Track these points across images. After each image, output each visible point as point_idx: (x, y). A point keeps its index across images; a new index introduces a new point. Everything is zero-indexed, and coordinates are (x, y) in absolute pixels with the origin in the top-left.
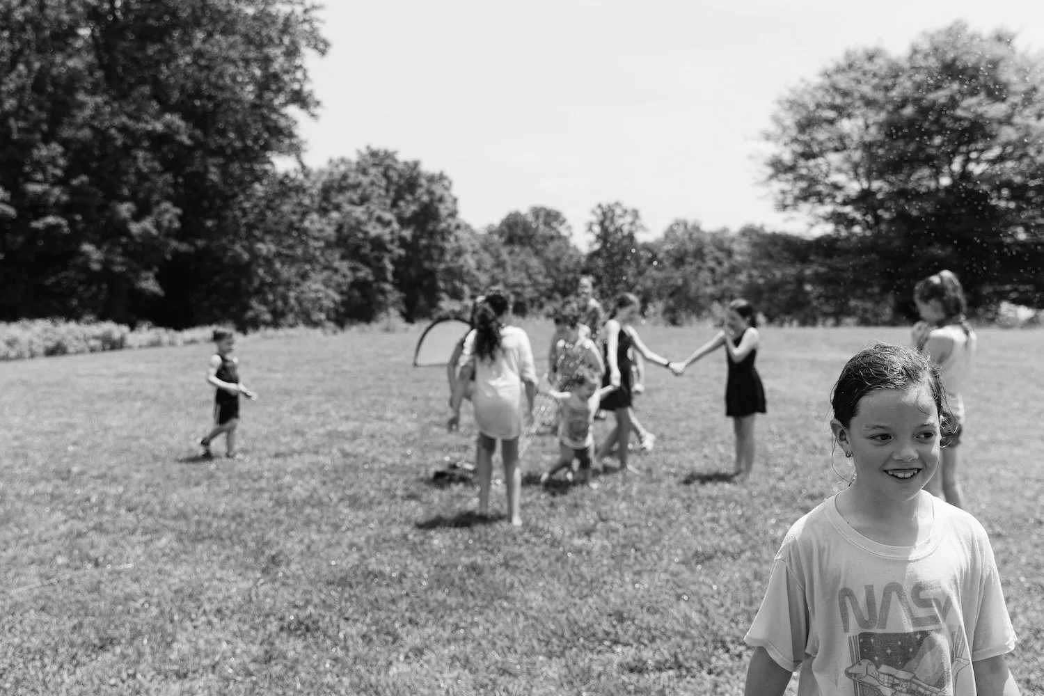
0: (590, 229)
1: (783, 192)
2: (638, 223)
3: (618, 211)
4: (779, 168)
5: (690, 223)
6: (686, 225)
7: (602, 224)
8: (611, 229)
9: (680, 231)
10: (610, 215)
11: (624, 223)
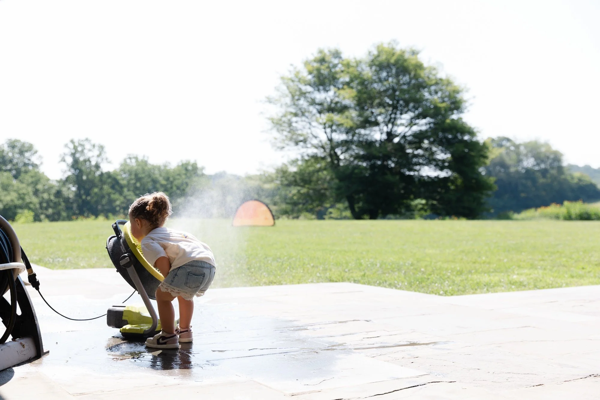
0: (63, 160)
1: (276, 139)
2: (104, 156)
3: (88, 146)
4: (277, 124)
5: (140, 158)
6: (136, 158)
7: (73, 155)
8: (81, 159)
9: (133, 163)
10: (80, 149)
11: (92, 155)
